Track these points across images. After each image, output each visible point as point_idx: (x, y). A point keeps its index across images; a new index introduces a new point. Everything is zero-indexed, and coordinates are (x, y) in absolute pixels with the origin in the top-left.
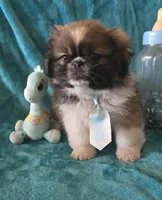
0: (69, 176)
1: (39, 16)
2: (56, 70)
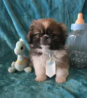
0: (32, 90)
1: (25, 13)
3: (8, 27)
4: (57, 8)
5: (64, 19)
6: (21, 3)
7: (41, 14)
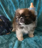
3: (2, 12)
4: (22, 1)
5: (26, 6)
6: (6, 1)
7: (15, 5)
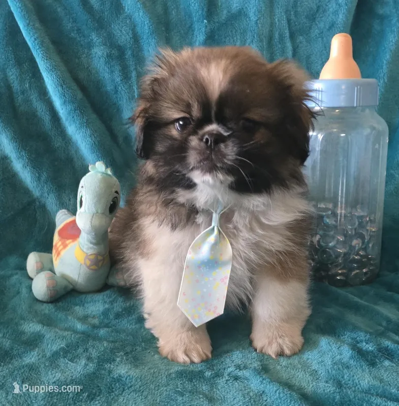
2: (160, 147)
